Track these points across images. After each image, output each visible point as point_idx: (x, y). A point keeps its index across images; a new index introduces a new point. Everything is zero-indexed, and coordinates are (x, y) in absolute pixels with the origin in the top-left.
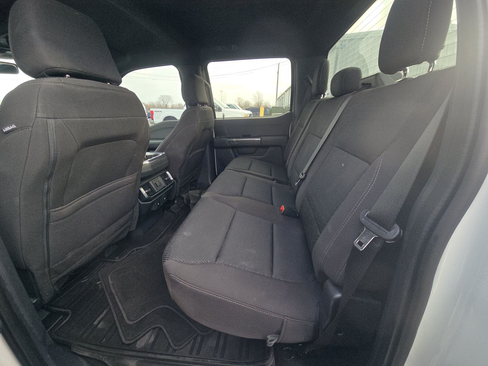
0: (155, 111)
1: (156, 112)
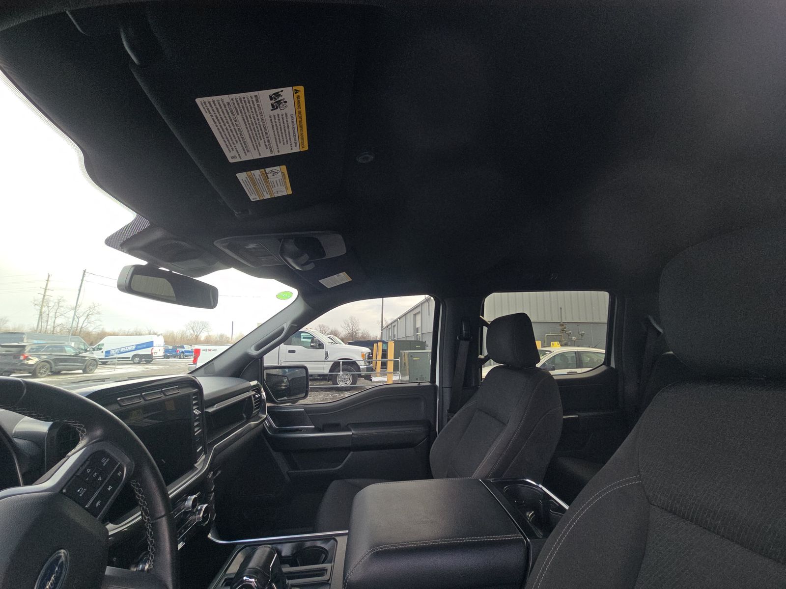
0: (204, 350)
1: (206, 351)
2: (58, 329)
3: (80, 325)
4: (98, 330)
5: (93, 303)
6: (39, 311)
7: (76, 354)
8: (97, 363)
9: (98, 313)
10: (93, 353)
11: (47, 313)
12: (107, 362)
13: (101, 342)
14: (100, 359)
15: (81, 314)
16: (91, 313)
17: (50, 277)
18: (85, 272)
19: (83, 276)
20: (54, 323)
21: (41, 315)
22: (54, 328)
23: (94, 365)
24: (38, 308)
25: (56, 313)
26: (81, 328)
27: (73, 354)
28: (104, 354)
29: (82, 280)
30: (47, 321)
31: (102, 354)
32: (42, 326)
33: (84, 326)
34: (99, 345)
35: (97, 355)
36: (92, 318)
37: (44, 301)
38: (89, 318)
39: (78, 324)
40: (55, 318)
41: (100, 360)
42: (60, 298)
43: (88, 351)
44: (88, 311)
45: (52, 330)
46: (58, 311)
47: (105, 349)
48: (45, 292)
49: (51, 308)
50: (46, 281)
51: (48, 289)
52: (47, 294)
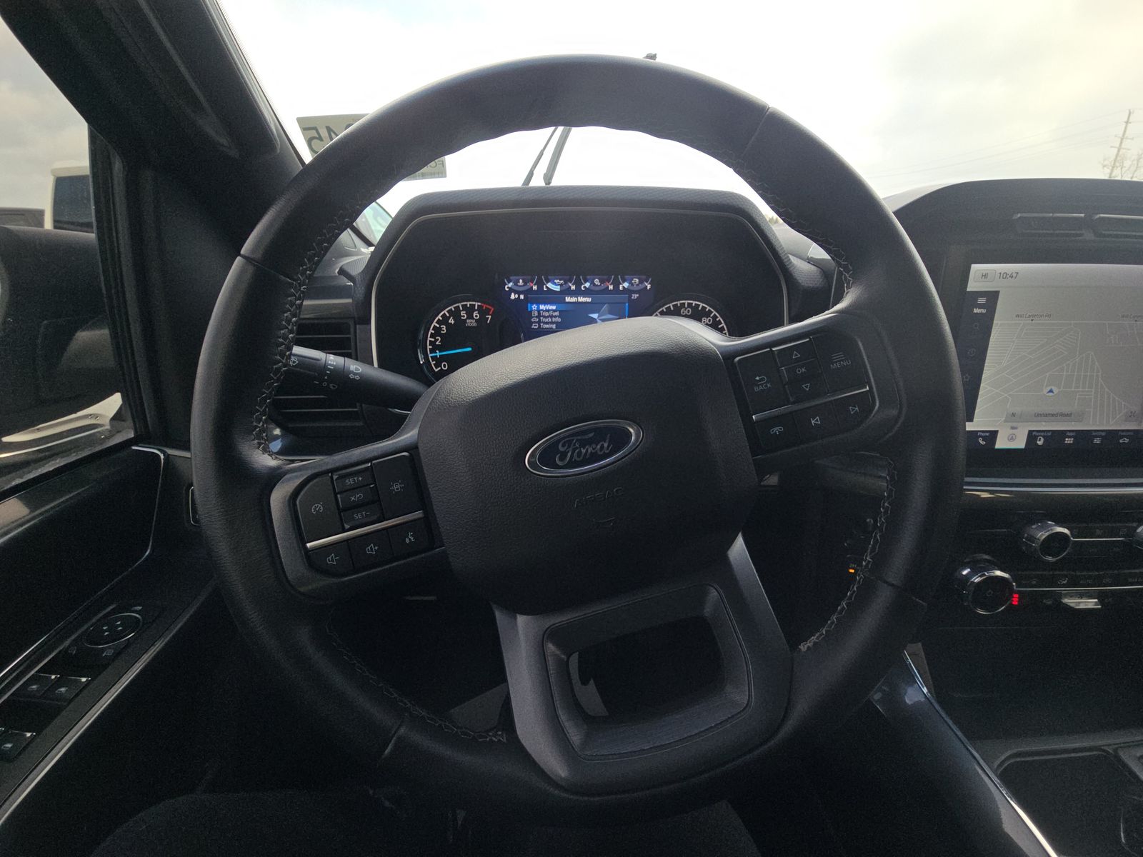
17: (1132, 116)
24: (1108, 170)
37: (1118, 159)
48: (1121, 143)
49: (1126, 168)
50: (1124, 124)
51: (1127, 138)
52: (1123, 146)
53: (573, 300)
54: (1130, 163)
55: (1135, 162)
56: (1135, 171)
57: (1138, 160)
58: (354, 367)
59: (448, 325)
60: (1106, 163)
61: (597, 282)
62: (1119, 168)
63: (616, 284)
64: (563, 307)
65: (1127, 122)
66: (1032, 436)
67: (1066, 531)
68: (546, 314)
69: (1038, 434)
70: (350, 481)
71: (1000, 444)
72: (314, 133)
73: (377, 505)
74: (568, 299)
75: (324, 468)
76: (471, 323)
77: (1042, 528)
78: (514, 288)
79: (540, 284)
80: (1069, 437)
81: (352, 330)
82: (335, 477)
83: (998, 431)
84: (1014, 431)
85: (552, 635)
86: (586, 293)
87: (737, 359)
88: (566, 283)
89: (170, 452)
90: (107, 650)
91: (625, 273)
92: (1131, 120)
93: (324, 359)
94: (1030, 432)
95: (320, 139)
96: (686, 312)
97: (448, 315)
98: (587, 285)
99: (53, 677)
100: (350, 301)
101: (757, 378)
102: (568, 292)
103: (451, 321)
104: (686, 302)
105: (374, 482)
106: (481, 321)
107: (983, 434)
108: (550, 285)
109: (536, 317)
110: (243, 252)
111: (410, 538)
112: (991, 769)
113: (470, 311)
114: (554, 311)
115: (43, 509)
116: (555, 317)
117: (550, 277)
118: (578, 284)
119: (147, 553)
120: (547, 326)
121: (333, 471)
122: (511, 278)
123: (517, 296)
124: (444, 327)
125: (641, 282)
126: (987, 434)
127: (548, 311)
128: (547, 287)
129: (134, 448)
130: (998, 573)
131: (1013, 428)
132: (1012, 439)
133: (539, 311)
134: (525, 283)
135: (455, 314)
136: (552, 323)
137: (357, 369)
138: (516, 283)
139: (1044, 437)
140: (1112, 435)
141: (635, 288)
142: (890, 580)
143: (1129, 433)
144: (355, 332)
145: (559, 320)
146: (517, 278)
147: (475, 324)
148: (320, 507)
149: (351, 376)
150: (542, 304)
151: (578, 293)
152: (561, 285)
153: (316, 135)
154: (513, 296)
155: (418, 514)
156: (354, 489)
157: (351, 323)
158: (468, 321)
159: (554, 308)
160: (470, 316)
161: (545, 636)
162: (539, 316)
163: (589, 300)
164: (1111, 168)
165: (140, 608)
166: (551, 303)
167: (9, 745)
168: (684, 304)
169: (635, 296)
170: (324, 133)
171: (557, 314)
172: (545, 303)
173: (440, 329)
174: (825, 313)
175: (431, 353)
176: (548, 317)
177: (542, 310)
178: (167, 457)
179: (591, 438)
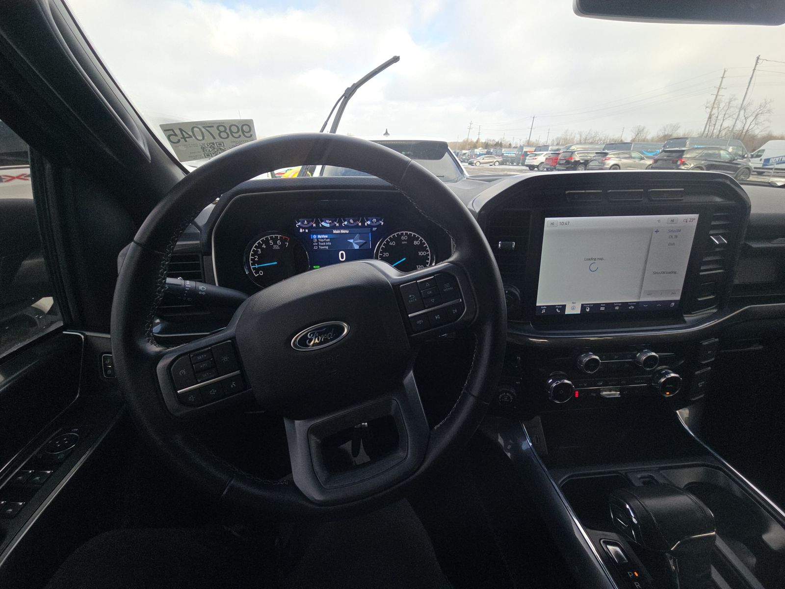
2: (723, 133)
3: (746, 128)
4: (764, 134)
5: (765, 100)
6: (709, 114)
7: (730, 161)
8: (750, 173)
9: (769, 111)
10: (750, 161)
11: (716, 115)
12: (764, 172)
13: (762, 148)
14: (755, 168)
15: (750, 114)
16: (760, 112)
17: (726, 73)
18: (758, 58)
19: (756, 64)
20: (721, 125)
21: (710, 118)
22: (720, 131)
23: (747, 174)
24: (709, 110)
25: (725, 115)
26: (747, 131)
27: (727, 161)
28: (762, 162)
29: (754, 69)
30: (715, 125)
31: (760, 162)
32: (709, 130)
33: (750, 128)
34: (759, 151)
35: (755, 163)
36: (761, 118)
37: (716, 103)
38: (757, 119)
39: (744, 126)
40: (724, 120)
41: (755, 170)
42: (731, 97)
43: (745, 158)
44: (758, 110)
45: (717, 133)
46: (727, 112)
47: (765, 156)
48: (718, 92)
49: (722, 108)
50: (721, 79)
51: (722, 88)
52: (719, 94)
53: (338, 232)
54: (724, 104)
55: (727, 104)
56: (727, 110)
57: (729, 103)
58: (202, 287)
59: (262, 249)
60: (708, 105)
61: (351, 221)
62: (716, 109)
63: (363, 223)
64: (331, 236)
65: (723, 77)
66: (583, 307)
67: (597, 358)
68: (322, 240)
69: (586, 306)
70: (200, 358)
71: (568, 311)
72: (171, 133)
73: (215, 368)
74: (335, 232)
75: (186, 351)
76: (276, 247)
77: (586, 356)
78: (302, 226)
79: (317, 223)
80: (602, 307)
81: (201, 260)
82: (191, 356)
83: (565, 305)
84: (574, 305)
85: (312, 431)
86: (346, 227)
87: (402, 286)
88: (333, 222)
89: (88, 334)
90: (60, 455)
91: (368, 216)
92: (725, 76)
93: (183, 284)
94: (582, 305)
95: (176, 135)
96: (404, 238)
97: (261, 243)
98: (346, 223)
99: (30, 472)
100: (198, 242)
101: (410, 296)
102: (335, 228)
103: (264, 246)
104: (404, 232)
105: (213, 357)
106: (283, 245)
107: (559, 307)
108: (323, 224)
109: (316, 242)
110: (135, 239)
111: (234, 384)
112: (557, 485)
113: (275, 240)
114: (327, 239)
115: (14, 376)
116: (328, 242)
117: (323, 219)
118: (340, 223)
119: (77, 396)
120: (323, 247)
121: (190, 352)
122: (300, 220)
123: (304, 230)
124: (260, 250)
125: (378, 221)
126: (561, 307)
127: (323, 239)
128: (321, 225)
129: (64, 332)
130: (566, 381)
131: (573, 303)
132: (573, 309)
133: (317, 239)
134: (308, 223)
135: (266, 242)
136: (326, 245)
137: (203, 288)
138: (303, 223)
139: (589, 307)
140: (625, 305)
141: (374, 224)
142: (473, 394)
143: (635, 304)
144: (203, 261)
145: (330, 244)
146: (303, 220)
147: (279, 248)
148: (184, 371)
149: (200, 293)
150: (319, 234)
151: (340, 228)
152: (330, 223)
153: (173, 133)
154: (301, 231)
155: (238, 372)
156: (202, 361)
157: (200, 255)
158: (274, 246)
159: (327, 236)
160: (275, 243)
161: (309, 431)
162: (318, 242)
163: (347, 232)
164: (711, 108)
165: (77, 430)
166: (325, 234)
167: (11, 510)
168: (403, 233)
169: (374, 229)
170: (178, 132)
171: (328, 240)
172: (321, 234)
173: (257, 251)
174: (444, 262)
175: (252, 266)
176: (323, 242)
177: (320, 238)
178: (86, 337)
179: (324, 331)
